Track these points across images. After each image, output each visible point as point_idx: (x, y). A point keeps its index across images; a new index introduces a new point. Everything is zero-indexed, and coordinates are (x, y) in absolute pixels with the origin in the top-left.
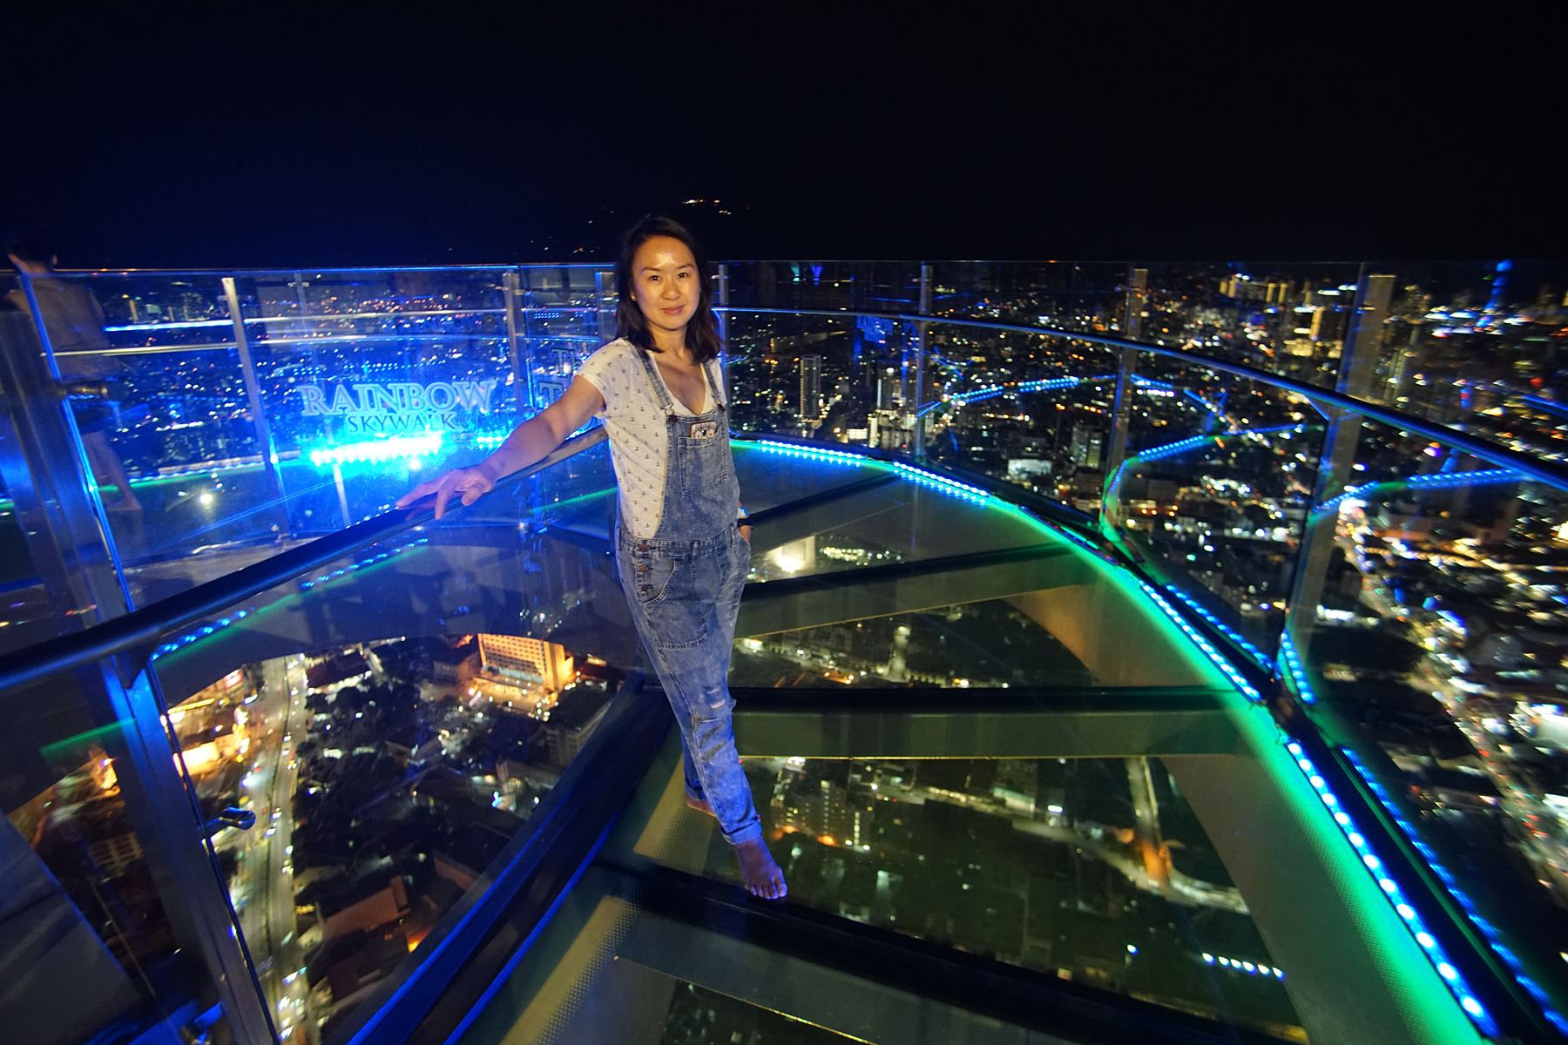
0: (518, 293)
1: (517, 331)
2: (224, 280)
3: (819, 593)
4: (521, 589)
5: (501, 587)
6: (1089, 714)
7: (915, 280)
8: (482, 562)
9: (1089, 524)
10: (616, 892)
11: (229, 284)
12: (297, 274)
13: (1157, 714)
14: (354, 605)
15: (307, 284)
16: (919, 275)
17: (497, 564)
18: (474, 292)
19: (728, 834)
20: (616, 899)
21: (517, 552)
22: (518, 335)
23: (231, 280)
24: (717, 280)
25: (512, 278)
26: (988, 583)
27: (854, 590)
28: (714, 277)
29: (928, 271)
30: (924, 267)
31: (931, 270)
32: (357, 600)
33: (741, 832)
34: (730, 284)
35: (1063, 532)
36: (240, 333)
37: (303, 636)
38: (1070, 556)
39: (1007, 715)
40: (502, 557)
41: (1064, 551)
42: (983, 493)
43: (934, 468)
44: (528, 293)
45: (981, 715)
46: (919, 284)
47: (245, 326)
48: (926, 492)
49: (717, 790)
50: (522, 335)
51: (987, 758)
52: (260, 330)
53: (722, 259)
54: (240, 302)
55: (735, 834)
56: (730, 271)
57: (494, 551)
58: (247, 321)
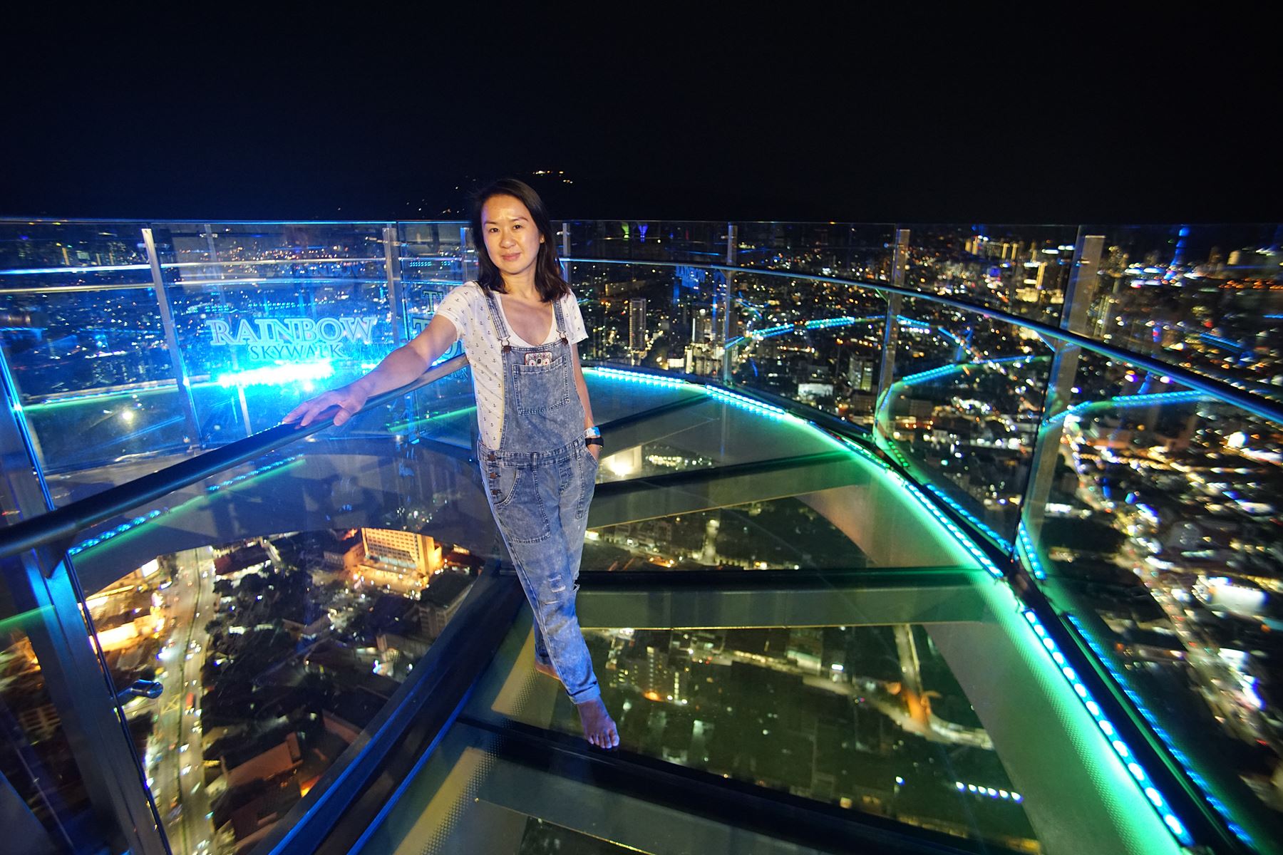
0: (395, 244)
1: (394, 276)
2: (143, 230)
3: (643, 493)
4: (397, 490)
5: (381, 488)
6: (865, 590)
7: (723, 237)
8: (364, 468)
9: (865, 435)
10: (477, 744)
11: (147, 234)
12: (207, 226)
13: (920, 589)
14: (255, 504)
15: (216, 236)
16: (726, 233)
17: (378, 469)
18: (356, 244)
19: (572, 695)
20: (475, 749)
21: (394, 459)
22: (395, 279)
23: (149, 231)
24: (561, 236)
25: (390, 231)
26: (783, 485)
27: (673, 490)
28: (558, 233)
29: (734, 229)
30: (730, 227)
31: (736, 229)
32: (258, 500)
33: (581, 694)
34: (572, 239)
35: (843, 442)
36: (157, 275)
37: (211, 531)
38: (848, 461)
39: (800, 592)
40: (381, 464)
41: (844, 458)
42: (780, 410)
43: (739, 390)
44: (404, 245)
45: (779, 592)
46: (726, 240)
47: (161, 270)
48: (732, 410)
49: (561, 660)
50: (399, 279)
51: (784, 627)
52: (175, 274)
53: (566, 219)
54: (157, 250)
55: (576, 696)
56: (572, 229)
57: (375, 459)
58: (163, 266)
